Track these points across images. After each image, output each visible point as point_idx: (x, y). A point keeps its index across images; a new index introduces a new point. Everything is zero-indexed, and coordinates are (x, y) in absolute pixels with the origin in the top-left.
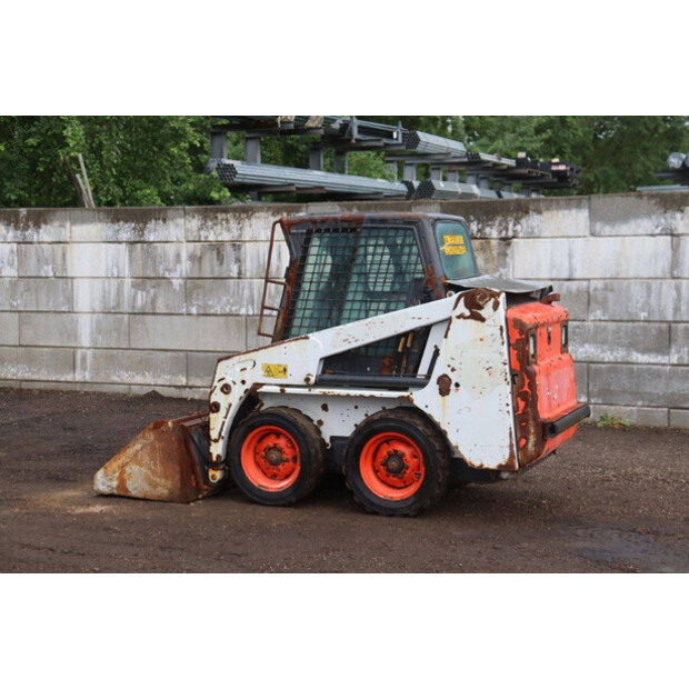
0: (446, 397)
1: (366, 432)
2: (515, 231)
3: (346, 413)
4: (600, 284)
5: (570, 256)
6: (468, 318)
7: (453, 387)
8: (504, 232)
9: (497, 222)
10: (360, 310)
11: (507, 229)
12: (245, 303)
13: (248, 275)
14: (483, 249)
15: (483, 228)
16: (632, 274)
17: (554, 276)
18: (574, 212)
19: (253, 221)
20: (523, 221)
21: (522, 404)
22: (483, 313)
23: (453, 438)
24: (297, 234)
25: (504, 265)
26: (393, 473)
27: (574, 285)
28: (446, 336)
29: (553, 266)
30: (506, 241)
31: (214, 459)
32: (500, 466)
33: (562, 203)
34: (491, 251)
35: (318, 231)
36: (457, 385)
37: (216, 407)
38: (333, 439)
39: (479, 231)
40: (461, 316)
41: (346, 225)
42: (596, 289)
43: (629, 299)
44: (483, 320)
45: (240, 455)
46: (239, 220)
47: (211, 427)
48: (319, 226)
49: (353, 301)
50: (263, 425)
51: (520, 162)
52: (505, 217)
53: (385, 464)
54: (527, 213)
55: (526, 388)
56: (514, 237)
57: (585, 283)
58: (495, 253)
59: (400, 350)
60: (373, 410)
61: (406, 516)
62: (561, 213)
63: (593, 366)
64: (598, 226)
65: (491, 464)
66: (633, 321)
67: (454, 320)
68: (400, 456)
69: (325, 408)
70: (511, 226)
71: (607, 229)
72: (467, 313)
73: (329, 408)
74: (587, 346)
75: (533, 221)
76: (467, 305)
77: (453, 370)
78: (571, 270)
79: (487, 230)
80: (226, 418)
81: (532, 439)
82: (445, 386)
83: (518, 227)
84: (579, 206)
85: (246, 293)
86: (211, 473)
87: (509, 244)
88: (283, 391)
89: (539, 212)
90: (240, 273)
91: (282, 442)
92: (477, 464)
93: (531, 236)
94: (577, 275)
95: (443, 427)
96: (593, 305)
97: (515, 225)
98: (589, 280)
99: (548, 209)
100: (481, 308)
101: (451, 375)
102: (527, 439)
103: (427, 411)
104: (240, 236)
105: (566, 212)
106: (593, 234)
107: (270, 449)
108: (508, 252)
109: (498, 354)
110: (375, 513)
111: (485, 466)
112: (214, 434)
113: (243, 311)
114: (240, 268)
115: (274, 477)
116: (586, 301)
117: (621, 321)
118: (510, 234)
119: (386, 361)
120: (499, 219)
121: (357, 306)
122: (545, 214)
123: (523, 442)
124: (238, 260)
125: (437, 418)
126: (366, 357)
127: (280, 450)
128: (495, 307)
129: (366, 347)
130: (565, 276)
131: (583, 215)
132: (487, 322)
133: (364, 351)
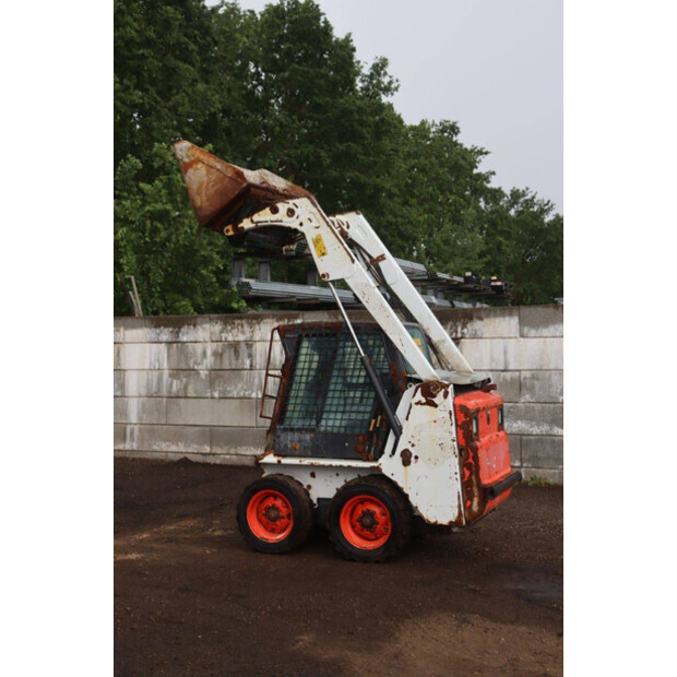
0: (408, 467)
1: (344, 494)
2: (463, 333)
3: (329, 479)
4: (528, 374)
5: (505, 353)
6: (424, 404)
7: (413, 459)
8: (454, 334)
10: (340, 398)
11: (456, 332)
12: (255, 388)
13: (258, 367)
16: (552, 367)
17: (493, 367)
18: (507, 319)
19: (262, 325)
20: (469, 326)
21: (467, 473)
22: (436, 400)
23: (413, 500)
24: (291, 339)
26: (366, 527)
27: (508, 375)
28: (407, 419)
29: (492, 360)
30: (456, 341)
32: (451, 522)
33: (498, 312)
35: (307, 336)
36: (416, 457)
38: (319, 499)
40: (419, 403)
41: (328, 331)
42: (525, 378)
43: (551, 386)
44: (436, 406)
45: (246, 514)
46: (251, 325)
49: (335, 390)
50: (263, 489)
51: (467, 280)
52: (455, 322)
53: (360, 520)
54: (471, 319)
55: (471, 460)
56: (462, 338)
57: (517, 374)
59: (371, 429)
60: (351, 477)
61: (377, 562)
62: (497, 320)
63: (524, 438)
64: (526, 330)
65: (445, 521)
66: (555, 403)
67: (414, 406)
68: (372, 514)
69: (313, 475)
70: (459, 329)
71: (533, 332)
72: (424, 400)
73: (317, 475)
74: (519, 422)
75: (477, 325)
76: (423, 394)
77: (413, 445)
78: (506, 363)
81: (476, 500)
82: (407, 458)
83: (465, 330)
84: (511, 315)
85: (256, 381)
88: (279, 462)
89: (481, 319)
90: (251, 365)
91: (279, 503)
92: (432, 520)
93: (475, 336)
94: (510, 367)
95: (406, 491)
96: (524, 391)
97: (462, 329)
98: (520, 371)
99: (488, 317)
100: (434, 396)
101: (411, 449)
102: (472, 501)
103: (393, 478)
104: (252, 337)
105: (501, 319)
106: (522, 336)
107: (270, 508)
109: (448, 433)
110: (353, 560)
111: (439, 522)
113: (254, 395)
114: (251, 361)
115: (273, 531)
116: (517, 386)
117: (545, 403)
118: (459, 335)
119: (361, 438)
120: (450, 324)
121: (337, 395)
122: (486, 321)
123: (469, 503)
124: (250, 356)
125: (401, 484)
126: (345, 435)
127: (277, 509)
128: (446, 395)
129: (345, 427)
130: (502, 368)
131: (514, 321)
132: (439, 407)
133: (342, 430)
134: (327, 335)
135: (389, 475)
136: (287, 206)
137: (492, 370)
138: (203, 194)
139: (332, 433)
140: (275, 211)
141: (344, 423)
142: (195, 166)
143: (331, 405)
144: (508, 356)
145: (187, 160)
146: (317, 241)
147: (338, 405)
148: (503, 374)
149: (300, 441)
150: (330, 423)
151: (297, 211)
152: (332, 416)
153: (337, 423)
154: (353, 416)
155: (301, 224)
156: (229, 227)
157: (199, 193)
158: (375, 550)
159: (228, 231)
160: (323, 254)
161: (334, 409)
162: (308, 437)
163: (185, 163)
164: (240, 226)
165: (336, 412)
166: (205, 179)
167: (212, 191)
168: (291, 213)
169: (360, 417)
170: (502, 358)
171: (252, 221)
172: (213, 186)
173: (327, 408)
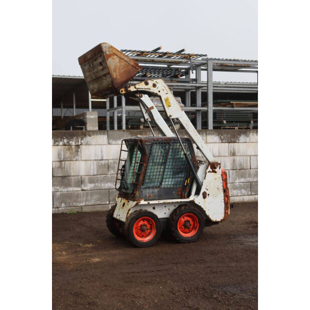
0: (205, 199)
2: (81, 143)
3: (161, 209)
4: (112, 161)
5: (102, 152)
6: (211, 172)
7: (207, 196)
8: (77, 143)
9: (74, 139)
10: (171, 172)
11: (78, 142)
14: (69, 149)
15: (69, 141)
17: (96, 159)
18: (102, 136)
20: (84, 139)
21: (226, 199)
22: (216, 170)
23: (207, 213)
24: (148, 145)
25: (78, 155)
26: (186, 228)
27: (103, 162)
28: (205, 179)
29: (96, 155)
30: (78, 146)
32: (221, 220)
34: (72, 150)
35: (156, 143)
36: (208, 195)
39: (67, 142)
40: (209, 172)
41: (165, 141)
42: (111, 163)
44: (216, 172)
45: (132, 230)
48: (156, 142)
49: (168, 168)
50: (142, 217)
52: (77, 137)
53: (184, 225)
54: (85, 136)
55: (228, 194)
56: (81, 145)
57: (107, 161)
58: (74, 151)
59: (185, 184)
61: (194, 242)
62: (98, 136)
64: (111, 141)
65: (219, 220)
67: (207, 173)
68: (189, 221)
70: (80, 140)
71: (114, 142)
72: (211, 170)
73: (155, 208)
74: (108, 183)
75: (88, 139)
76: (211, 168)
77: (207, 190)
78: (102, 157)
79: (71, 142)
81: (229, 209)
82: (205, 195)
83: (83, 141)
84: (104, 134)
87: (79, 147)
88: (149, 203)
89: (90, 136)
91: (146, 223)
92: (214, 220)
93: (87, 144)
94: (104, 158)
95: (204, 209)
96: (110, 169)
97: (81, 140)
98: (108, 160)
99: (93, 135)
100: (216, 168)
101: (207, 192)
105: (100, 136)
106: (109, 144)
107: (142, 226)
108: (79, 150)
109: (220, 183)
111: (217, 220)
116: (107, 167)
118: (80, 143)
119: (180, 189)
120: (75, 138)
121: (169, 170)
122: (92, 137)
123: (227, 211)
125: (202, 207)
126: (173, 188)
127: (146, 225)
128: (220, 168)
129: (173, 185)
130: (100, 159)
131: (106, 137)
132: (217, 173)
133: (172, 186)
134: (165, 143)
135: (198, 204)
136: (153, 82)
137: (95, 160)
138: (117, 72)
139: (168, 188)
140: (147, 84)
141: (173, 183)
142: (112, 57)
143: (167, 175)
144: (103, 153)
145: (108, 53)
146: (167, 100)
147: (170, 175)
148: (101, 161)
149: (153, 193)
150: (167, 183)
151: (158, 85)
152: (167, 180)
153: (170, 183)
154: (177, 180)
155: (159, 91)
156: (123, 89)
157: (115, 71)
158: (192, 237)
159: (122, 91)
160: (169, 106)
161: (168, 177)
162: (156, 190)
163: (107, 54)
164: (129, 89)
165: (169, 178)
166: (118, 64)
167: (122, 71)
168: (154, 85)
169: (179, 180)
170: (100, 154)
171: (135, 88)
172: (123, 68)
173: (165, 177)
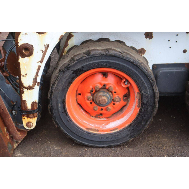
3: (174, 38)
31: (29, 107)
37: (28, 50)
45: (64, 102)
47: (23, 72)
80: (41, 62)
86: (25, 120)
112: (27, 81)
